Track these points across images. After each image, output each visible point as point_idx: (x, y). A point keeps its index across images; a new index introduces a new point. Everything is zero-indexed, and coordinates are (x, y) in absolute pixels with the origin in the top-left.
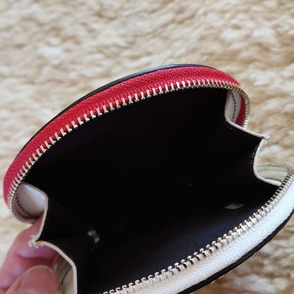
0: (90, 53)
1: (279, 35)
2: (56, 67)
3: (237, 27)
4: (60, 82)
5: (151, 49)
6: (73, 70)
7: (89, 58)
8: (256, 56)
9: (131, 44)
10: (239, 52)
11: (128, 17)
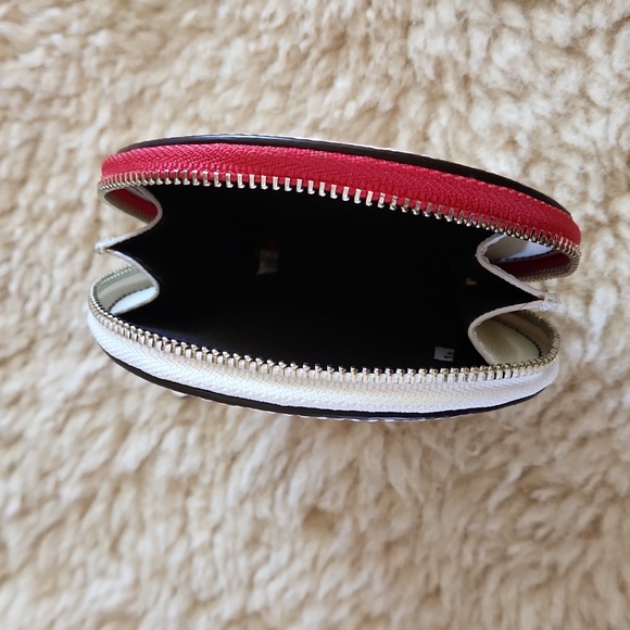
0: (59, 431)
2: (24, 513)
4: (59, 524)
6: (58, 485)
7: (66, 440)
11: (54, 316)
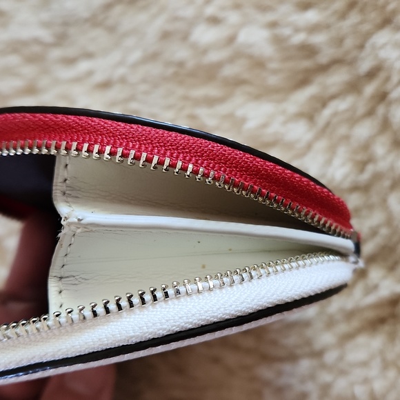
1: (278, 41)
3: (214, 21)
5: (91, 48)
8: (246, 76)
9: (61, 39)
10: (218, 66)
